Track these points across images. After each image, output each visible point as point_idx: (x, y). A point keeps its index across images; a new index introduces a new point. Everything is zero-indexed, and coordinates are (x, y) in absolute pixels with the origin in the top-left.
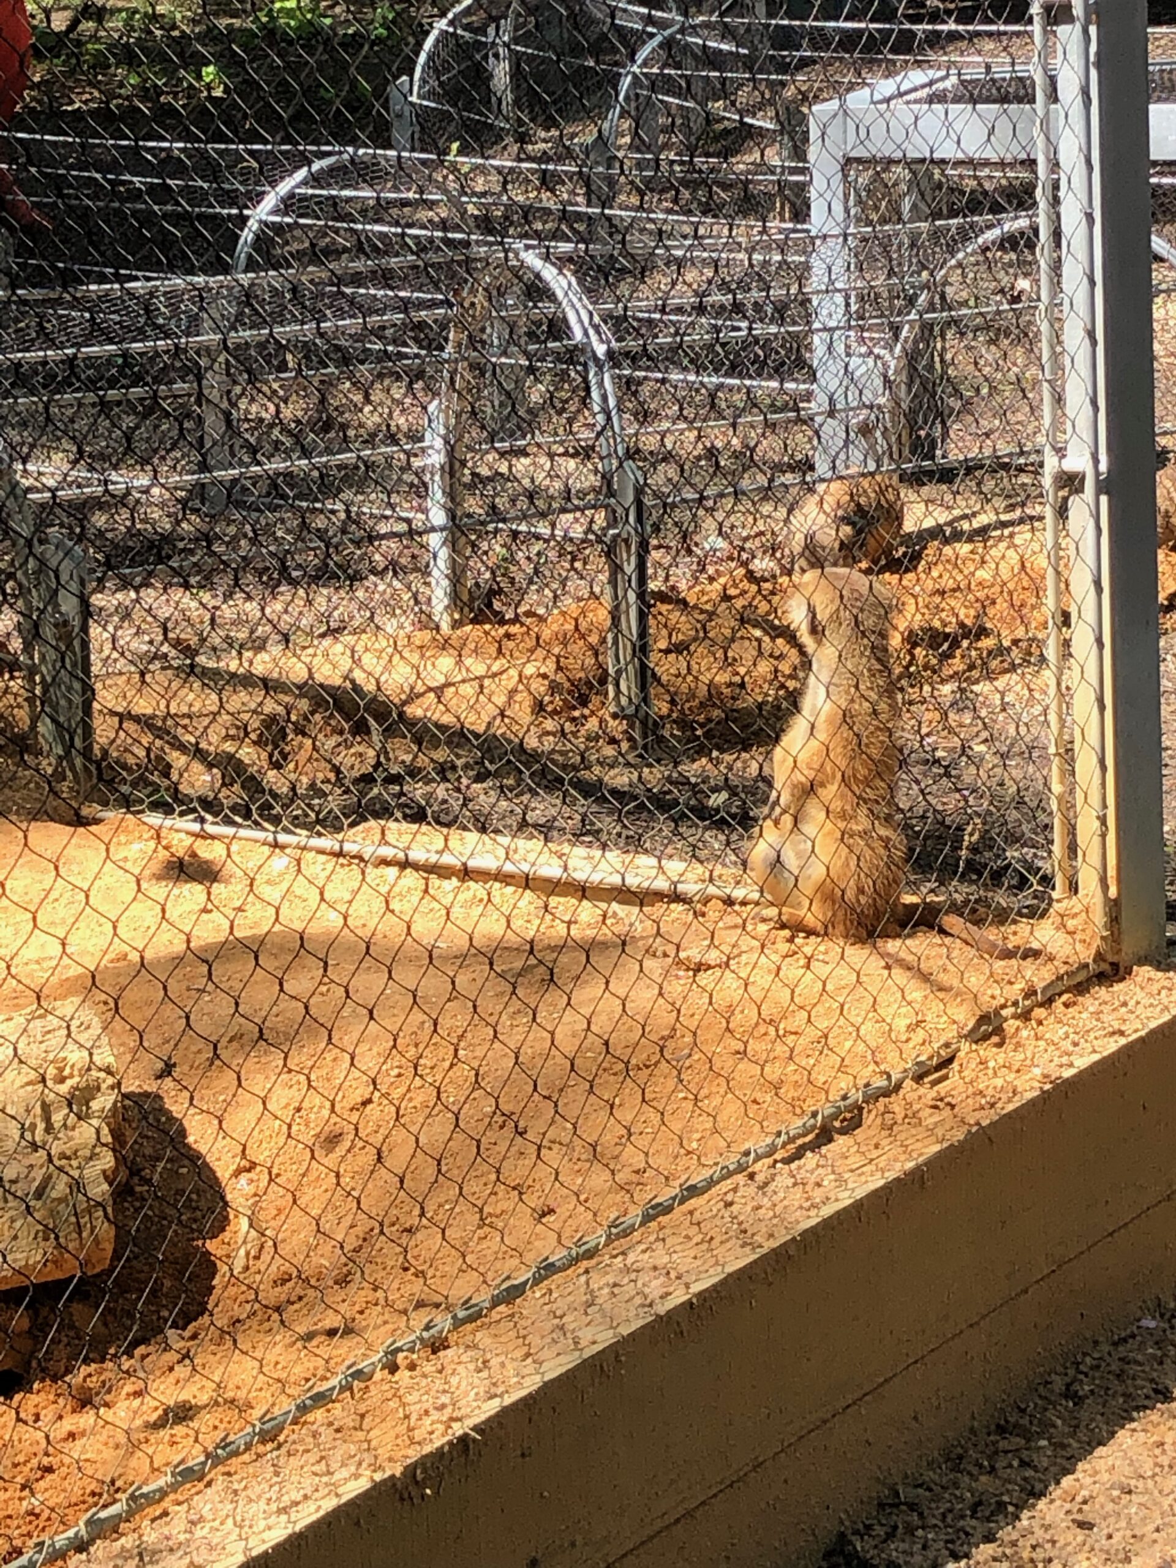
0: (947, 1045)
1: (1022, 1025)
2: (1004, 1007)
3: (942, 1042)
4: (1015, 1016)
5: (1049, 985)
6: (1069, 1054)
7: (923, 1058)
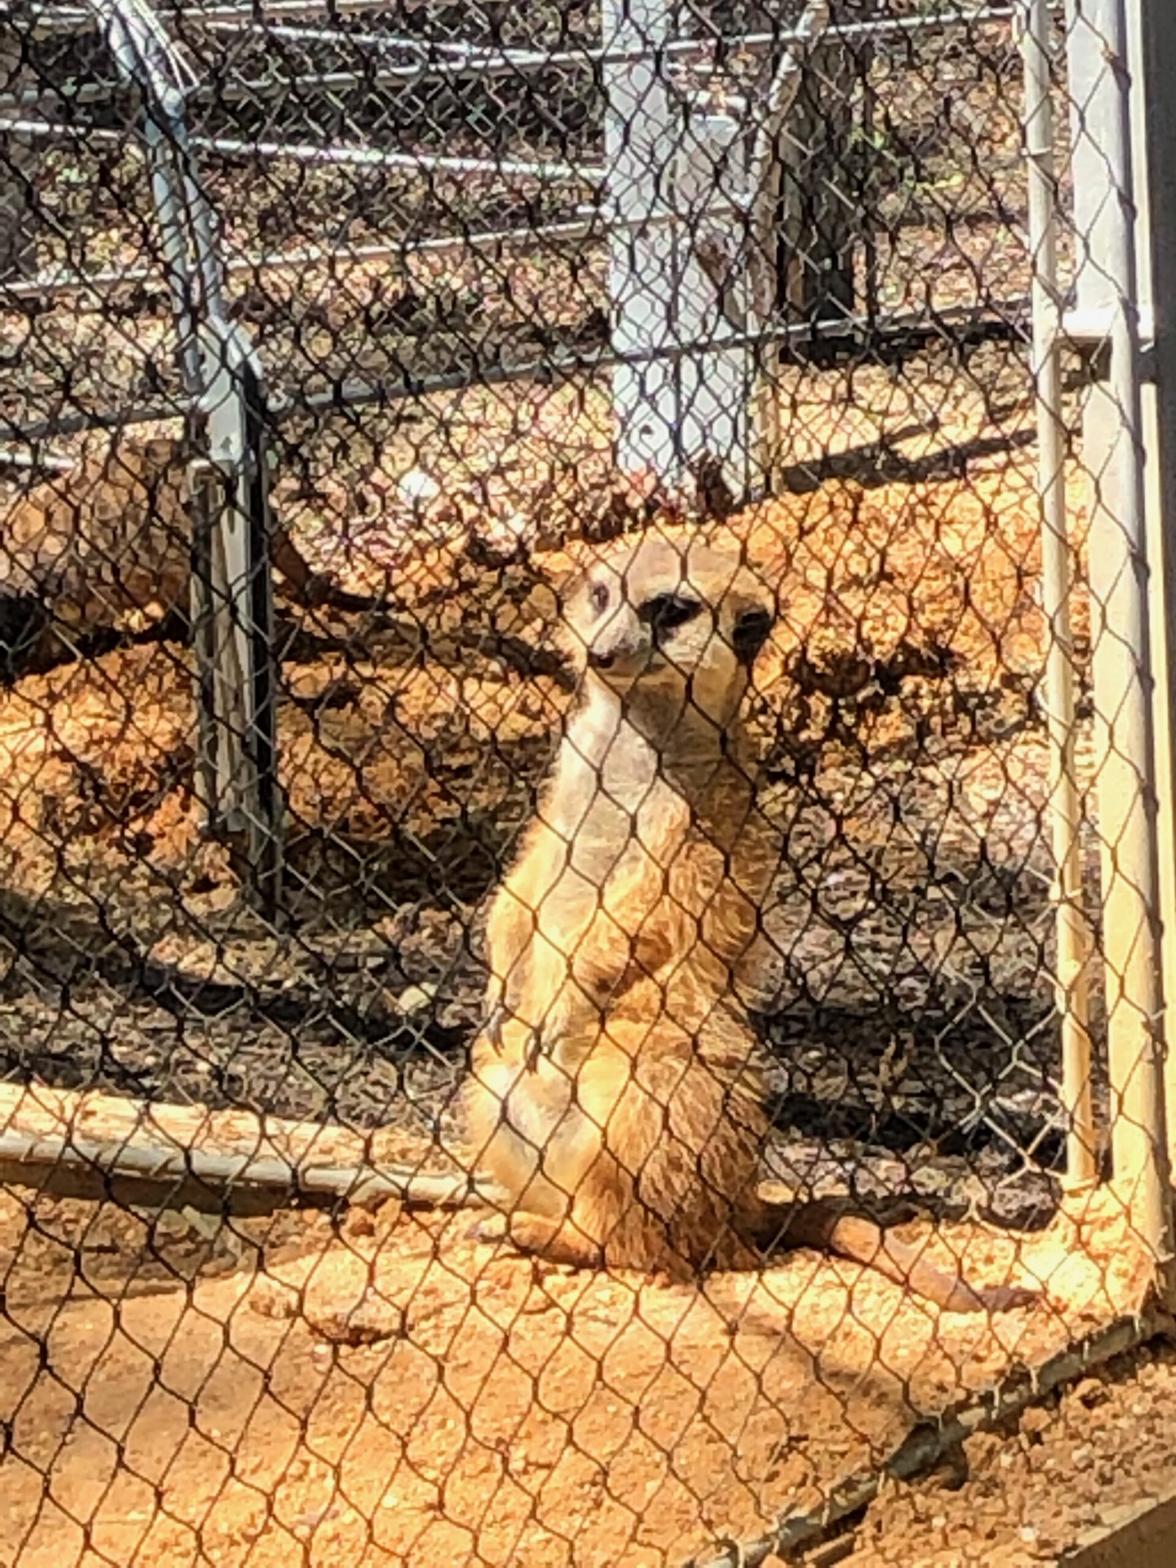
0: (849, 1485)
1: (999, 1443)
2: (963, 1406)
3: (838, 1481)
4: (987, 1426)
5: (1051, 1363)
6: (1094, 1501)
7: (800, 1513)
